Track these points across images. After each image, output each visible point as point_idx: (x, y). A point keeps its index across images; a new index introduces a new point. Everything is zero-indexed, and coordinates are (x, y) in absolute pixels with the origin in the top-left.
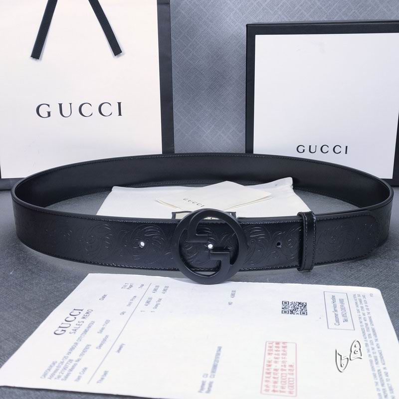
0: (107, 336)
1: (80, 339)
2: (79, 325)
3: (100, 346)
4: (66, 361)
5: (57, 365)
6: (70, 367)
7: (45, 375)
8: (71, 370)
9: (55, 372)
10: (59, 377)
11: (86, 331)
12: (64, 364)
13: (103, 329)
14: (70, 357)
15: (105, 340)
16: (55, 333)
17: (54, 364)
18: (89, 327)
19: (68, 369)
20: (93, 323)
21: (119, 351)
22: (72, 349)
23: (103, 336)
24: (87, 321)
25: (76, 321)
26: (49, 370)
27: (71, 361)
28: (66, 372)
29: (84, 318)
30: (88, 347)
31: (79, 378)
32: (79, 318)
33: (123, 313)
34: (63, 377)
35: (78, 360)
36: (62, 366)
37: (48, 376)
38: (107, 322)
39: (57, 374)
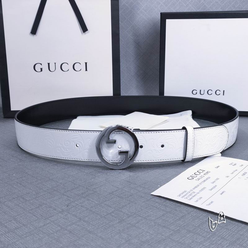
0: (216, 186)
1: (201, 184)
2: (202, 177)
3: (211, 190)
4: (191, 192)
5: (186, 192)
6: (193, 195)
7: (180, 196)
8: (194, 196)
9: (185, 195)
10: (187, 198)
11: (204, 181)
12: (191, 193)
13: (214, 182)
14: (194, 191)
15: (214, 187)
16: (188, 178)
17: (185, 192)
18: (207, 179)
19: (192, 196)
20: (209, 178)
21: (221, 194)
22: (196, 187)
23: (214, 185)
24: (206, 177)
25: (200, 175)
26: (182, 194)
27: (194, 192)
28: (191, 197)
29: (204, 174)
30: (204, 188)
31: (197, 201)
32: (202, 174)
33: (228, 177)
34: (189, 198)
35: (198, 193)
36: (190, 194)
37: (181, 196)
38: (217, 179)
39: (186, 197)
